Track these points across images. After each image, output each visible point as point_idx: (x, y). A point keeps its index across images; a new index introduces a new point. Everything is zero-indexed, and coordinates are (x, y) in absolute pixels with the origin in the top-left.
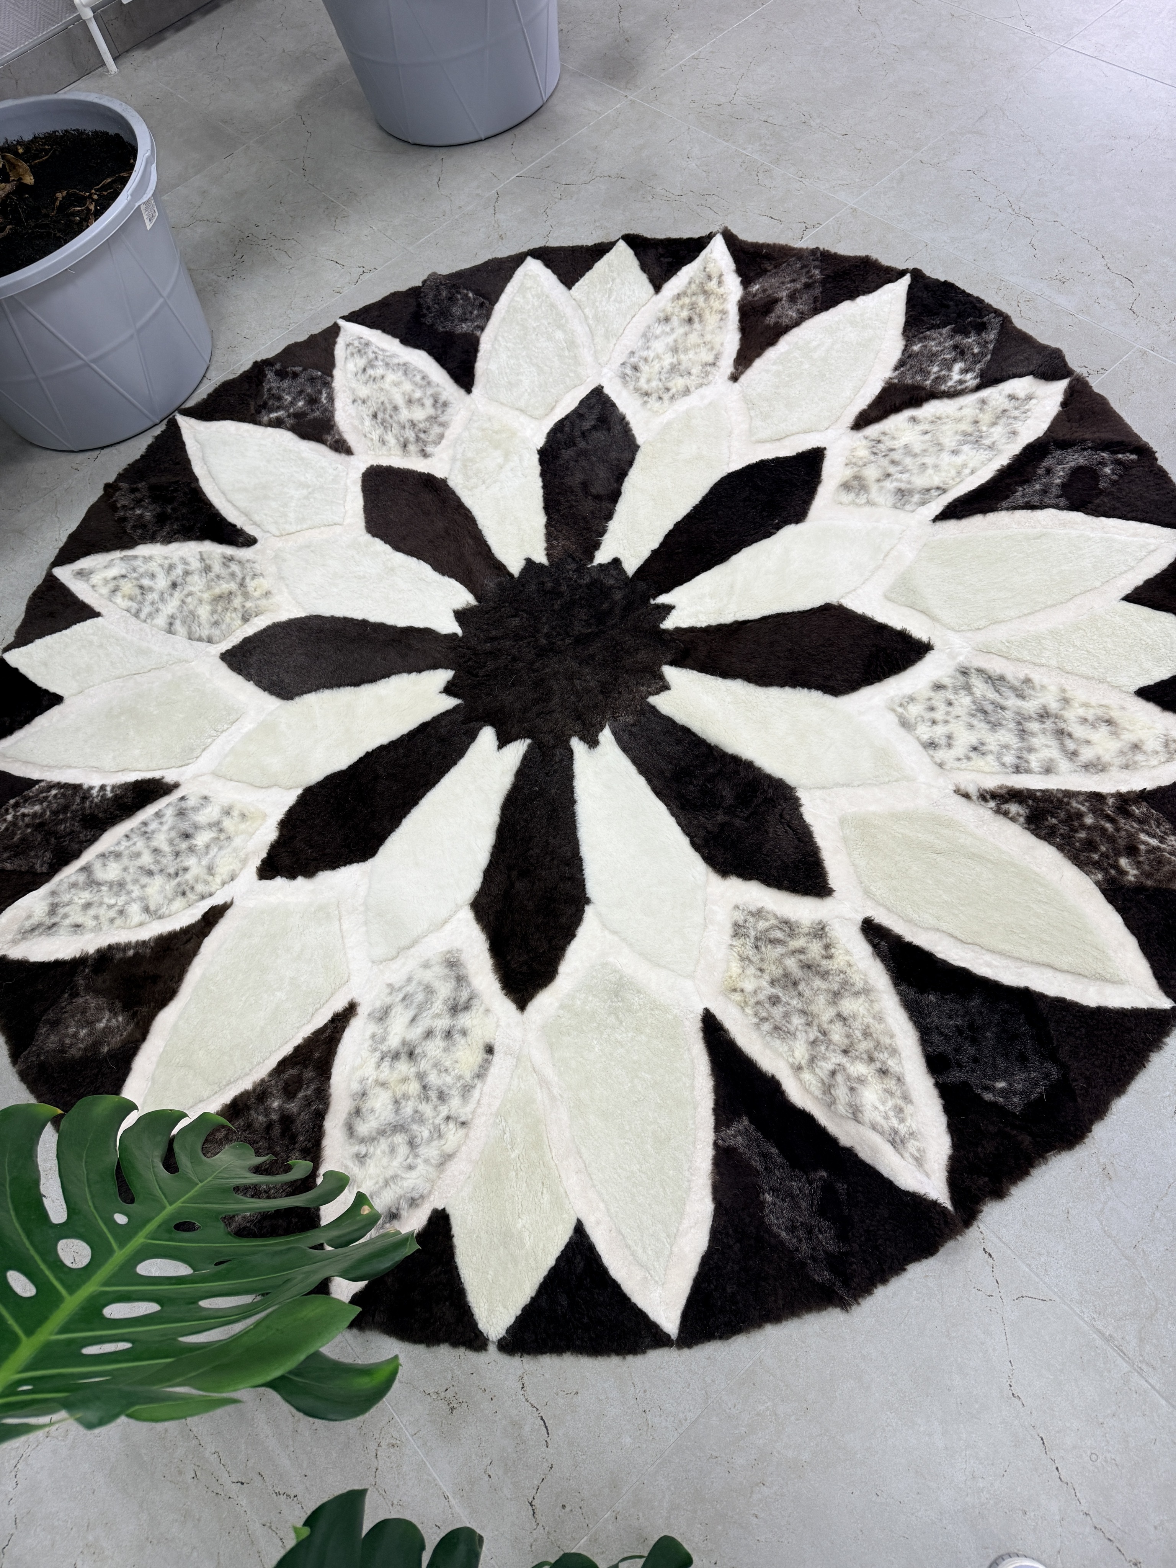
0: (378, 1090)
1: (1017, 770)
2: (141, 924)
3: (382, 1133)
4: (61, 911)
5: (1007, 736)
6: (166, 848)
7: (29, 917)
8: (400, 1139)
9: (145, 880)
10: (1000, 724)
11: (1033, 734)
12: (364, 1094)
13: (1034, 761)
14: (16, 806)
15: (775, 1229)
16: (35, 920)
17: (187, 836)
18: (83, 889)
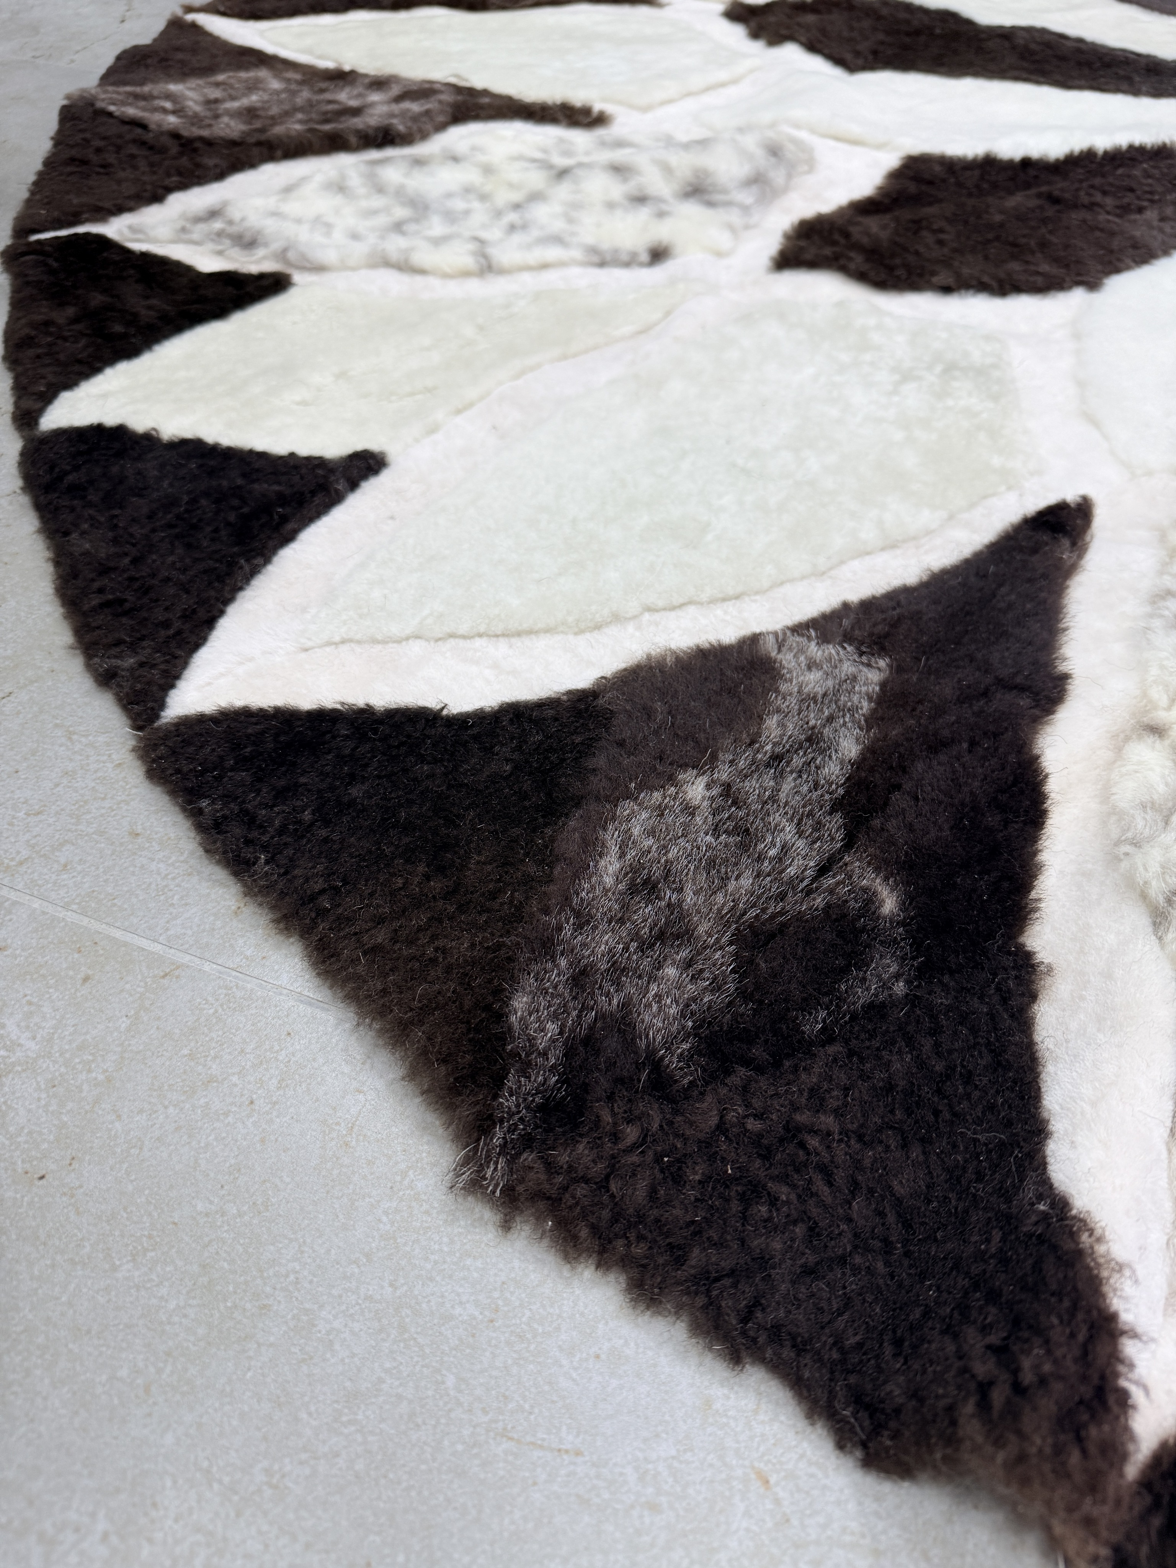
0: (477, 171)
3: (401, 193)
8: (403, 213)
12: (455, 160)
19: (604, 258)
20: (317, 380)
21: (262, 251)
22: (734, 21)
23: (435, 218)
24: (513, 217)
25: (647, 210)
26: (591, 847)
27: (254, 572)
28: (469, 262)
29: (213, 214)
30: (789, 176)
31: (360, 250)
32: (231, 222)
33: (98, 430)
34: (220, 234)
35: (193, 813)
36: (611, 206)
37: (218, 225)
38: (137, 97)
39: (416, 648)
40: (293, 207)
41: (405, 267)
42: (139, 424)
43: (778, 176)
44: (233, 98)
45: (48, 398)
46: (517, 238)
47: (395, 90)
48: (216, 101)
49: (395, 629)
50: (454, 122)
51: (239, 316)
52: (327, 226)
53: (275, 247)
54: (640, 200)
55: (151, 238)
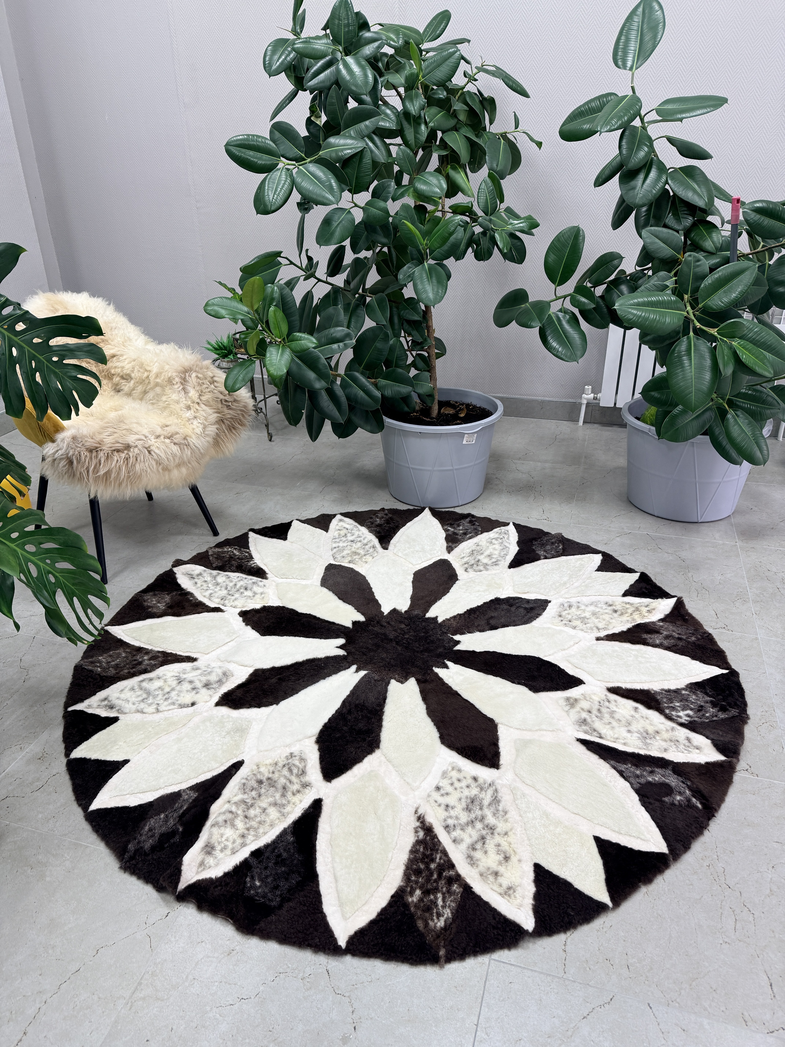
0: (163, 681)
1: (447, 827)
2: (204, 596)
3: (145, 690)
4: (200, 577)
5: (464, 818)
6: (238, 587)
7: (193, 571)
8: (145, 696)
9: (223, 589)
10: (470, 811)
11: (474, 827)
12: (159, 678)
13: (457, 833)
14: (235, 549)
15: (148, 823)
16: (192, 573)
17: (246, 589)
18: (211, 577)
19: (182, 706)
20: (120, 743)
21: (114, 710)
22: (240, 616)
23: (151, 697)
24: (167, 696)
25: (195, 692)
26: (145, 825)
27: (105, 785)
28: (154, 711)
29: (105, 699)
30: (227, 679)
31: (134, 708)
32: (109, 701)
33: (81, 759)
34: (106, 706)
35: (91, 825)
36: (187, 691)
37: (106, 702)
38: (92, 662)
39: (128, 796)
40: (123, 696)
41: (142, 712)
42: (88, 757)
43: (224, 680)
44: (113, 661)
45: (71, 751)
46: (166, 703)
47: (150, 655)
48: (109, 662)
49: (125, 793)
50: (161, 666)
51: (108, 728)
52: (128, 701)
53: (117, 708)
54: (194, 689)
55: (92, 708)
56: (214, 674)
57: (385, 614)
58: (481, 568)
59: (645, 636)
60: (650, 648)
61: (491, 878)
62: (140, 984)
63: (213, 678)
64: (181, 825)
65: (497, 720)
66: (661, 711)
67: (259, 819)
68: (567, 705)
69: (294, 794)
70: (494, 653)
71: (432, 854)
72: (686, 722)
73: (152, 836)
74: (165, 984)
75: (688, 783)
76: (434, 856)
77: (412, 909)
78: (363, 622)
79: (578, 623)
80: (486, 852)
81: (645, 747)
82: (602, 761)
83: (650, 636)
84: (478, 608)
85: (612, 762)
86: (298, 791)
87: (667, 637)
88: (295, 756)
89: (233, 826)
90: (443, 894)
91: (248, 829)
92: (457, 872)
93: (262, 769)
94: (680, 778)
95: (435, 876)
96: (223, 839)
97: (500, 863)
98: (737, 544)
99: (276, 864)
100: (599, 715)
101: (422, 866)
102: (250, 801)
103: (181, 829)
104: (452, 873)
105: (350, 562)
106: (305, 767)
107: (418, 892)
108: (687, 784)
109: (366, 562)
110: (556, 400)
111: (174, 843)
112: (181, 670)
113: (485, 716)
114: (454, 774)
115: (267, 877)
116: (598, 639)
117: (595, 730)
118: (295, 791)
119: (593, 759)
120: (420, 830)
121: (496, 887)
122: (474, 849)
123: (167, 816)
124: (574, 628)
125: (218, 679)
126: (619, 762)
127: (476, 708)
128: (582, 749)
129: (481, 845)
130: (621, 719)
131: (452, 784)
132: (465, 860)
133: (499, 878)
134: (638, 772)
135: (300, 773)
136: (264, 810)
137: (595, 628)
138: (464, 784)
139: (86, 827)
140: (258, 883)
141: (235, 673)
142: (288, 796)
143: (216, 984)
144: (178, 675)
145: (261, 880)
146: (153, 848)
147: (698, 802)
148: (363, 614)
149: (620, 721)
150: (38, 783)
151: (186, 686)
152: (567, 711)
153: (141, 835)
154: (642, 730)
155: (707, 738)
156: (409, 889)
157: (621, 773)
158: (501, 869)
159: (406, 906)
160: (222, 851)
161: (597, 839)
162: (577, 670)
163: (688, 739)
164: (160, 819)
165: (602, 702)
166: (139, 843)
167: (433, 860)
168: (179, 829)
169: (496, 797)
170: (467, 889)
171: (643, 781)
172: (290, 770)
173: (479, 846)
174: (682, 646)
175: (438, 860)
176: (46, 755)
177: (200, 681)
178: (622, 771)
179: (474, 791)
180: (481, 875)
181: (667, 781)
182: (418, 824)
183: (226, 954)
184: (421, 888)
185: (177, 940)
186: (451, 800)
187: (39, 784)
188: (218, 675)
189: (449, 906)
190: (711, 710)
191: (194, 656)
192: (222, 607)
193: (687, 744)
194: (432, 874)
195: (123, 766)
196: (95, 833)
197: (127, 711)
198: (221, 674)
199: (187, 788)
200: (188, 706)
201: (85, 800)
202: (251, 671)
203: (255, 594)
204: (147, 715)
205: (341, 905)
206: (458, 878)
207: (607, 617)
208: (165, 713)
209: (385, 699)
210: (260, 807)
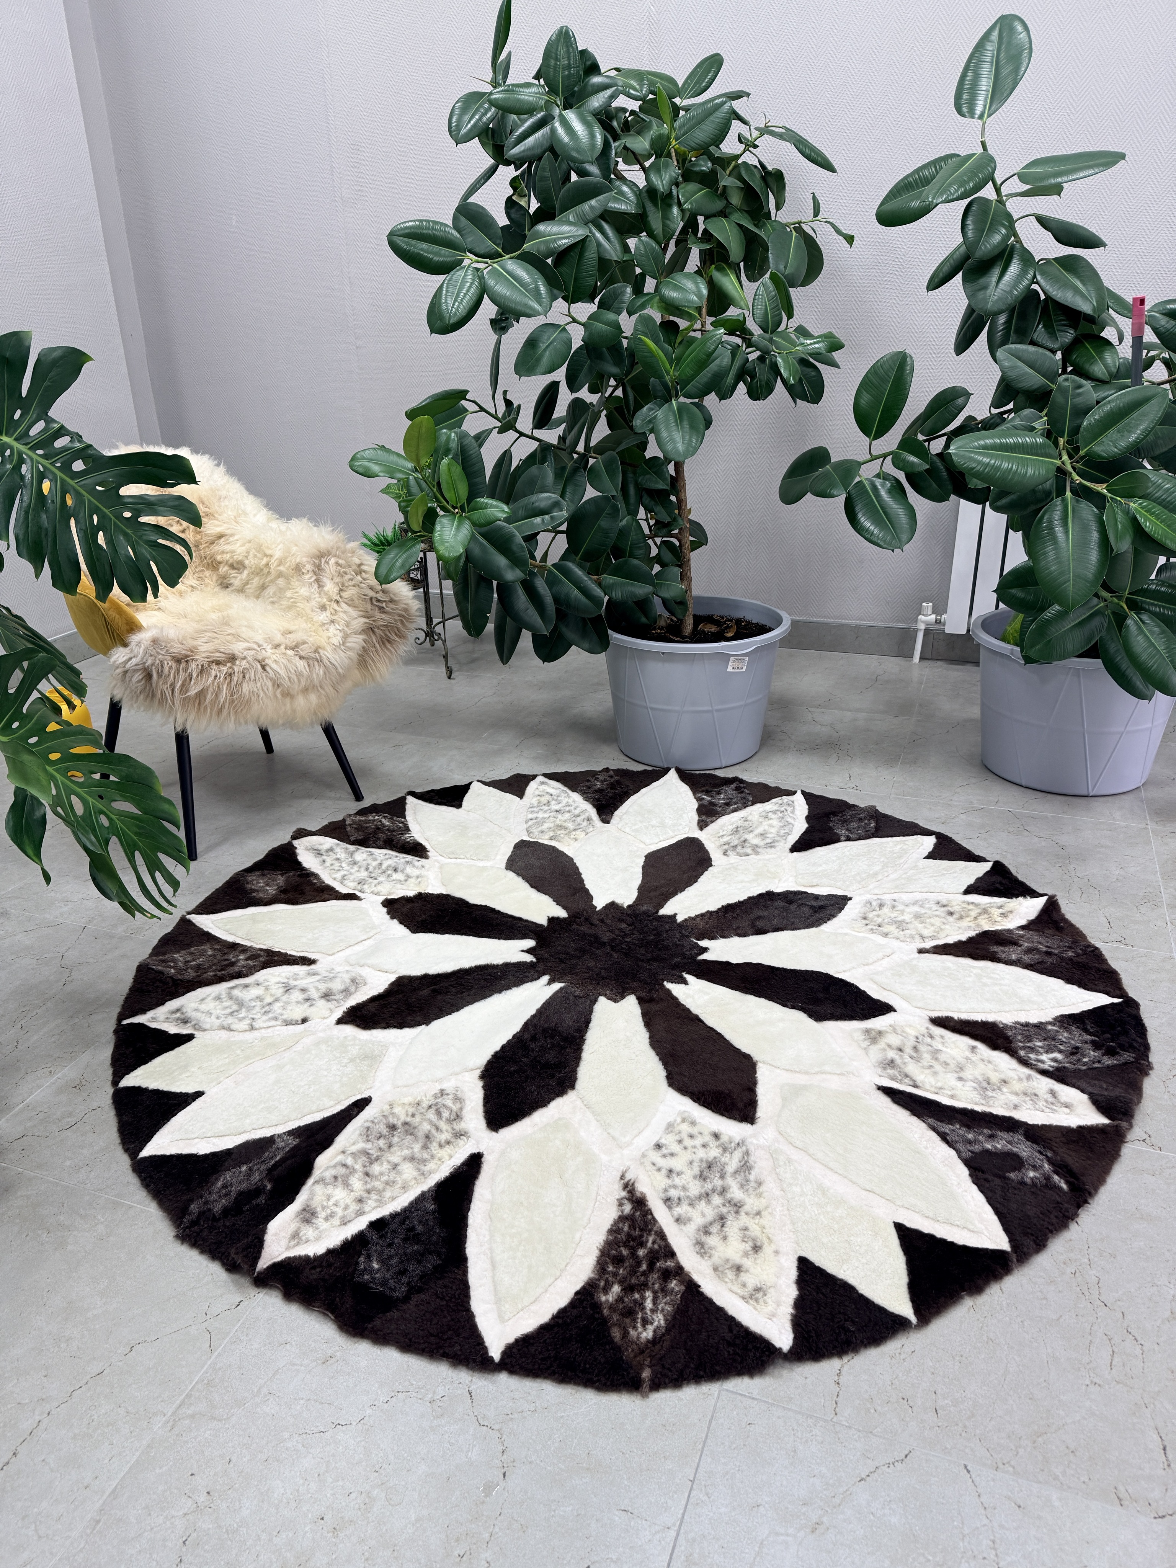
0: (263, 988)
1: (667, 1200)
2: (335, 879)
3: (237, 999)
4: (331, 853)
5: (695, 1188)
6: (384, 867)
7: (321, 844)
8: (235, 1007)
9: (362, 869)
10: (705, 1180)
11: (709, 1202)
12: (259, 985)
13: (682, 1210)
14: (385, 817)
15: (222, 1177)
16: (320, 847)
17: (395, 870)
18: (346, 853)
19: (288, 1023)
20: (193, 1069)
21: (189, 1025)
22: (384, 906)
23: (244, 1010)
24: (267, 1008)
25: (308, 1004)
26: (217, 1179)
27: (164, 1124)
28: (247, 1027)
29: (178, 1010)
30: (357, 988)
31: (217, 1023)
32: (182, 1013)
33: (133, 1088)
34: (178, 1019)
35: (140, 1177)
36: (297, 1003)
37: (178, 1015)
38: (163, 961)
39: (197, 1140)
40: (203, 1007)
41: (229, 1029)
42: (144, 1086)
43: (352, 989)
44: (194, 960)
45: (121, 1078)
46: (265, 1018)
47: (248, 954)
48: (188, 962)
49: (193, 1136)
50: (263, 968)
51: (177, 1050)
52: (211, 1014)
53: (193, 1023)
54: (307, 1000)
55: (157, 1021)
56: (338, 980)
57: (598, 909)
58: (749, 851)
59: (995, 948)
60: (1001, 966)
61: (730, 1275)
62: (189, 1396)
63: (337, 986)
64: (270, 1181)
65: (756, 1056)
66: (1012, 1052)
67: (385, 1178)
68: (865, 1040)
69: (441, 1146)
70: (759, 966)
71: (641, 1236)
72: (1051, 1069)
73: (226, 1195)
74: (226, 1398)
75: (1049, 1154)
76: (644, 1239)
77: (606, 1312)
78: (564, 919)
79: (892, 929)
80: (725, 1238)
81: (984, 1102)
82: (914, 1120)
83: (1002, 948)
84: (739, 904)
85: (930, 1121)
86: (448, 1143)
87: (1029, 951)
88: (448, 1094)
89: (346, 1185)
90: (655, 1293)
91: (369, 1192)
92: (678, 1263)
93: (396, 1110)
94: (1035, 1146)
95: (644, 1267)
96: (330, 1203)
97: (746, 1254)
98: (1149, 826)
99: (405, 1240)
100: (915, 1055)
101: (625, 1252)
102: (374, 1153)
103: (269, 1187)
104: (670, 1264)
105: (551, 839)
106: (461, 1109)
107: (616, 1289)
108: (1046, 1156)
109: (576, 840)
110: (880, 624)
111: (257, 1205)
112: (291, 974)
113: (737, 1051)
114: (685, 1128)
115: (390, 1257)
116: (921, 951)
117: (907, 1076)
118: (443, 1141)
119: (902, 1115)
120: (626, 1202)
121: (736, 1288)
122: (707, 1233)
123: (250, 1169)
124: (886, 935)
125: (343, 987)
126: (941, 1121)
127: (725, 1039)
128: (885, 1101)
129: (719, 1227)
130: (948, 1061)
131: (680, 1142)
132: (692, 1248)
133: (742, 1274)
134: (970, 1136)
135: (452, 1118)
136: (395, 1166)
137: (917, 936)
138: (698, 1142)
139: (133, 1181)
140: (376, 1266)
141: (369, 981)
142: (432, 1148)
143: (302, 1402)
144: (286, 981)
145: (379, 1261)
146: (226, 1211)
147: (1062, 1181)
148: (564, 908)
149: (947, 1064)
150: (69, 1120)
151: (296, 996)
152: (865, 1049)
153: (210, 1193)
154: (981, 1079)
155: (1083, 1091)
156: (602, 1283)
157: (944, 1137)
158: (747, 1263)
159: (597, 1307)
160: (326, 1219)
161: (900, 1228)
162: (885, 993)
163: (1053, 1093)
164: (240, 1172)
165: (921, 1038)
166: (206, 1203)
167: (642, 1244)
168: (266, 1186)
169: (746, 1162)
170: (692, 1288)
171: (977, 1148)
172: (439, 1113)
173: (714, 1229)
174: (1052, 963)
175: (649, 1244)
176: (84, 1083)
177: (317, 989)
178: (945, 1133)
179: (714, 1152)
180: (716, 1269)
181: (1015, 1149)
182: (624, 1194)
183: (320, 1362)
184: (620, 1283)
185: (250, 1339)
186: (676, 1164)
187: (72, 1121)
188: (343, 982)
189: (663, 1310)
190: (1092, 1053)
191: (312, 956)
192: (358, 894)
193: (1051, 1099)
194: (639, 1264)
195: (194, 1100)
196: (144, 1189)
197: (207, 1026)
198: (348, 981)
199: (284, 1133)
200: (296, 1023)
201: (134, 1143)
202: (392, 978)
203: (408, 877)
204: (236, 1033)
205: (498, 1301)
206: (679, 1271)
207: (937, 922)
208: (263, 1030)
209: (588, 1022)
210: (389, 1162)
